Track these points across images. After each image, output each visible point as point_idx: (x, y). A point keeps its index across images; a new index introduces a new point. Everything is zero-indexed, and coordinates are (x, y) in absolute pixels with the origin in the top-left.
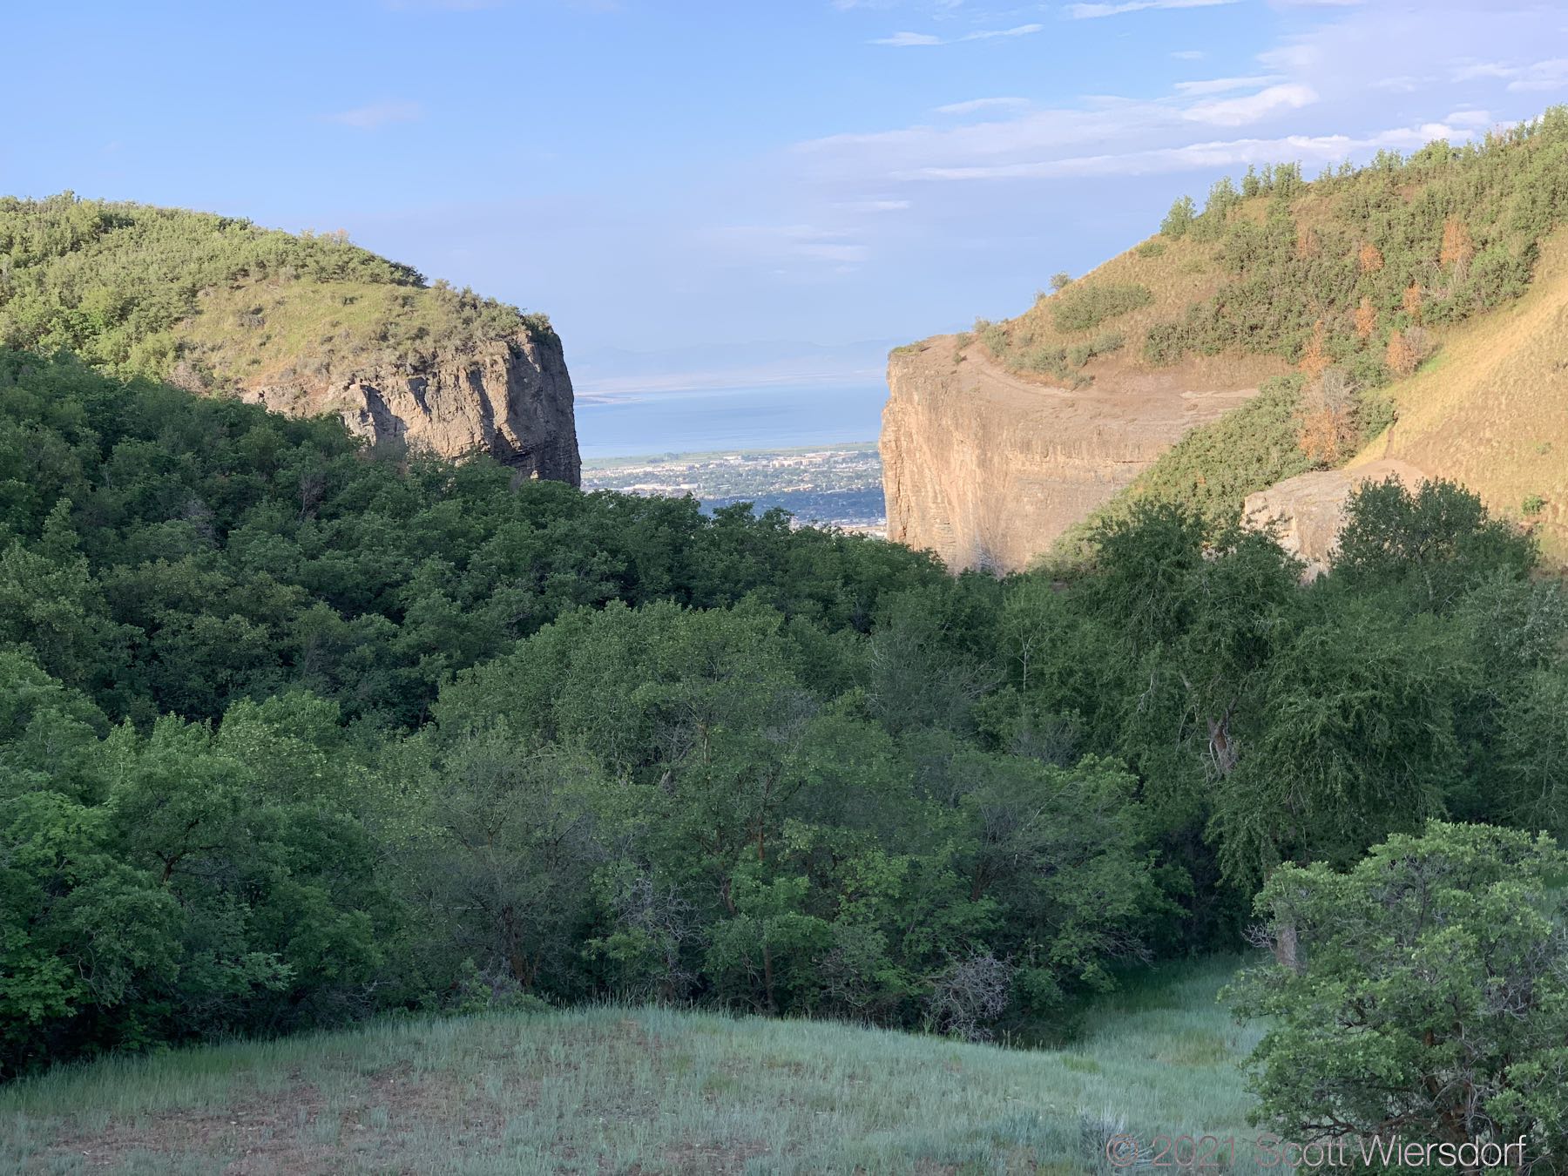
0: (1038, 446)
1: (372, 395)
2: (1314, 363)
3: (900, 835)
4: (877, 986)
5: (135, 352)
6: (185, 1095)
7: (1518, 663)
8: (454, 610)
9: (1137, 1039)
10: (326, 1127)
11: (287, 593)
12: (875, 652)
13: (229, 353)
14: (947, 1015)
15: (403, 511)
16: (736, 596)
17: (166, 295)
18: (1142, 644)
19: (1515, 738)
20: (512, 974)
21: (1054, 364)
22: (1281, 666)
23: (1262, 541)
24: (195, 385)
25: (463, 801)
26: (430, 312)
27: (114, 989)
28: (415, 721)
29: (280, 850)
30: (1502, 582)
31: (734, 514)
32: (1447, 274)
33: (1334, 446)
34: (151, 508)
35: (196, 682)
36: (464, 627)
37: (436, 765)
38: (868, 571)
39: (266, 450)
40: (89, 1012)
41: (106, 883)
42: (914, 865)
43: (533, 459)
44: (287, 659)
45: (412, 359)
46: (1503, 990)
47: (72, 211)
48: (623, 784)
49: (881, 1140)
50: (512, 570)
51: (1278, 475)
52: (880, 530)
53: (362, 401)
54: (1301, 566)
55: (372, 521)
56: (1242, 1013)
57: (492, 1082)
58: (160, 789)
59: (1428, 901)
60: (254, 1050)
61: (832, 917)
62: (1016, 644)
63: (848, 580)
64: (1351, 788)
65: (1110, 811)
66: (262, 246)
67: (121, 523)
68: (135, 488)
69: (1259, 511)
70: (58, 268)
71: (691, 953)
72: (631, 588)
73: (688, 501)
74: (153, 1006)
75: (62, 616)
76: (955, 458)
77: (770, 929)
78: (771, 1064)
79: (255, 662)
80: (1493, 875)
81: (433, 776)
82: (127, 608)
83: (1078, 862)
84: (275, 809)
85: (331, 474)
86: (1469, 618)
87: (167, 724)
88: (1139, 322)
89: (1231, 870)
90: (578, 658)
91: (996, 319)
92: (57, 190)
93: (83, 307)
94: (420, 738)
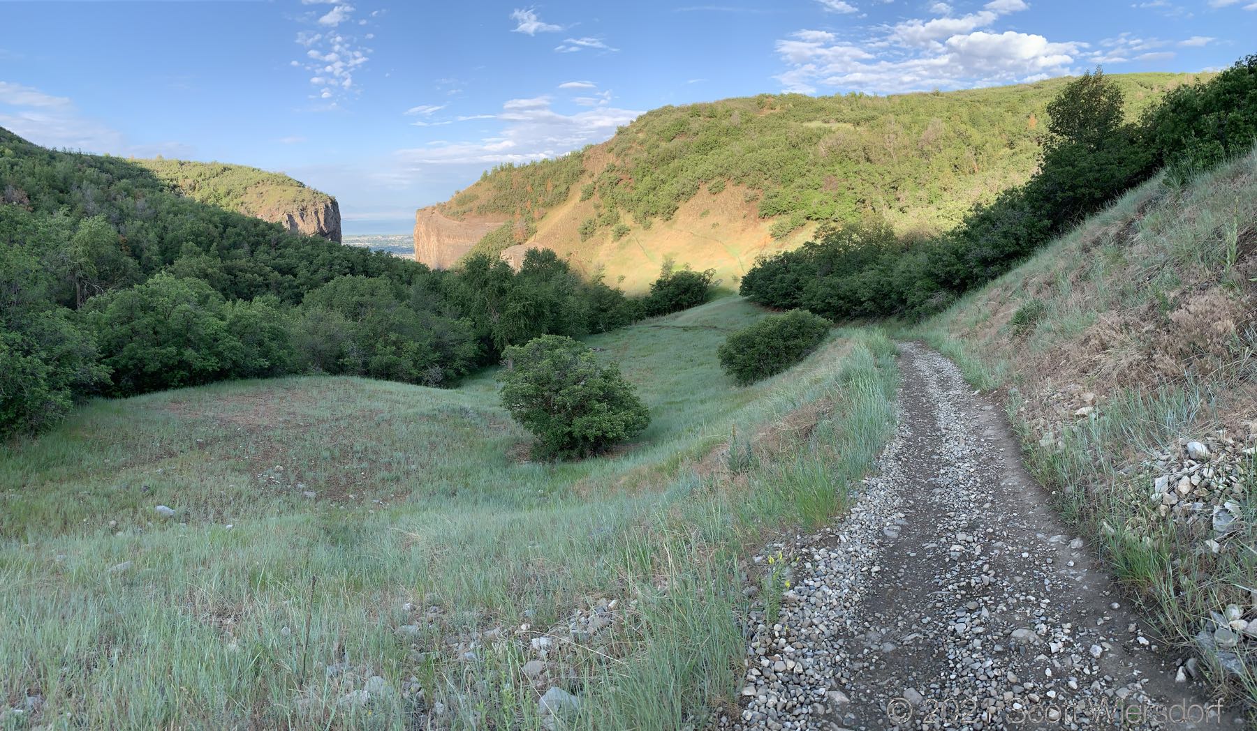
0: (452, 236)
1: (290, 217)
2: (518, 216)
3: (417, 337)
4: (411, 374)
5: (231, 204)
6: (244, 391)
7: (565, 295)
8: (309, 274)
9: (474, 386)
10: (277, 401)
11: (268, 269)
12: (412, 291)
13: (254, 204)
14: (428, 381)
15: (297, 248)
16: (380, 274)
17: (239, 189)
18: (476, 290)
19: (564, 312)
20: (320, 367)
21: (455, 215)
22: (509, 296)
23: (504, 263)
24: (246, 213)
25: (310, 324)
26: (306, 195)
27: (228, 365)
28: (298, 303)
29: (266, 335)
30: (560, 274)
31: (379, 253)
32: (548, 194)
33: (522, 238)
34: (235, 246)
35: (246, 291)
36: (311, 279)
37: (303, 314)
38: (411, 269)
39: (263, 231)
40: (222, 369)
41: (227, 340)
42: (420, 345)
43: (330, 235)
44: (267, 285)
45: (300, 207)
46: (559, 374)
47: (216, 166)
48: (349, 321)
49: (411, 411)
50: (324, 265)
51: (509, 245)
52: (413, 257)
53: (287, 218)
54: (514, 271)
55: (290, 251)
56: (498, 381)
57: (315, 392)
58: (239, 318)
59: (542, 354)
60: (260, 381)
61: (400, 357)
62: (446, 289)
63: (406, 271)
64: (525, 325)
65: (468, 331)
66: (263, 176)
67: (228, 249)
68: (232, 240)
69: (504, 255)
70: (213, 181)
71: (365, 364)
72: (352, 271)
73: (368, 248)
74: (237, 369)
75: (215, 273)
76: (432, 239)
77: (385, 359)
78: (385, 392)
79: (260, 286)
80: (557, 348)
81: (302, 317)
82: (229, 271)
83: (460, 344)
84: (264, 324)
85: (279, 238)
86: (553, 284)
87: (240, 301)
88: (476, 203)
89: (497, 346)
90: (339, 289)
91: (442, 201)
92: (213, 160)
93: (219, 192)
94: (300, 307)
